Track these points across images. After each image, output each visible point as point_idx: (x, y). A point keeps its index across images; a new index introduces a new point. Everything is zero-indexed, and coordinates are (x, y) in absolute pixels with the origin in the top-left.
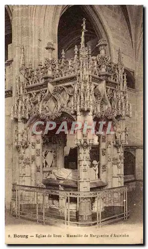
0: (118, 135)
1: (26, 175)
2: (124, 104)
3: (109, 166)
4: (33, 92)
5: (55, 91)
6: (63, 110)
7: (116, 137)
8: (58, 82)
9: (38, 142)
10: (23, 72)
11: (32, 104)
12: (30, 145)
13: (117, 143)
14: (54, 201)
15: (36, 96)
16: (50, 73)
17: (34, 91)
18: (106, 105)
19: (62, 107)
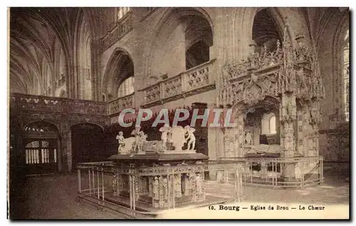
0: (313, 114)
2: (318, 87)
3: (305, 140)
5: (258, 80)
7: (311, 116)
8: (261, 72)
9: (240, 124)
10: (227, 67)
11: (235, 93)
13: (312, 121)
15: (239, 86)
16: (253, 66)
17: (237, 82)
18: (304, 88)
19: (266, 92)
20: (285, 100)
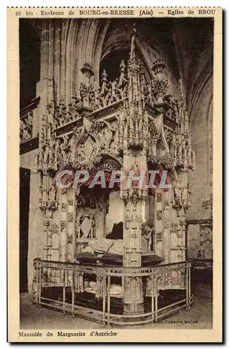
0: (178, 193)
1: (53, 247)
2: (185, 151)
3: (166, 234)
4: (65, 136)
5: (92, 127)
6: (103, 152)
7: (175, 195)
9: (70, 203)
10: (53, 109)
11: (63, 152)
12: (60, 207)
13: (177, 203)
14: (91, 283)
15: (68, 140)
16: (87, 104)
17: (66, 134)
18: (164, 148)
19: (103, 148)
20: (128, 161)
